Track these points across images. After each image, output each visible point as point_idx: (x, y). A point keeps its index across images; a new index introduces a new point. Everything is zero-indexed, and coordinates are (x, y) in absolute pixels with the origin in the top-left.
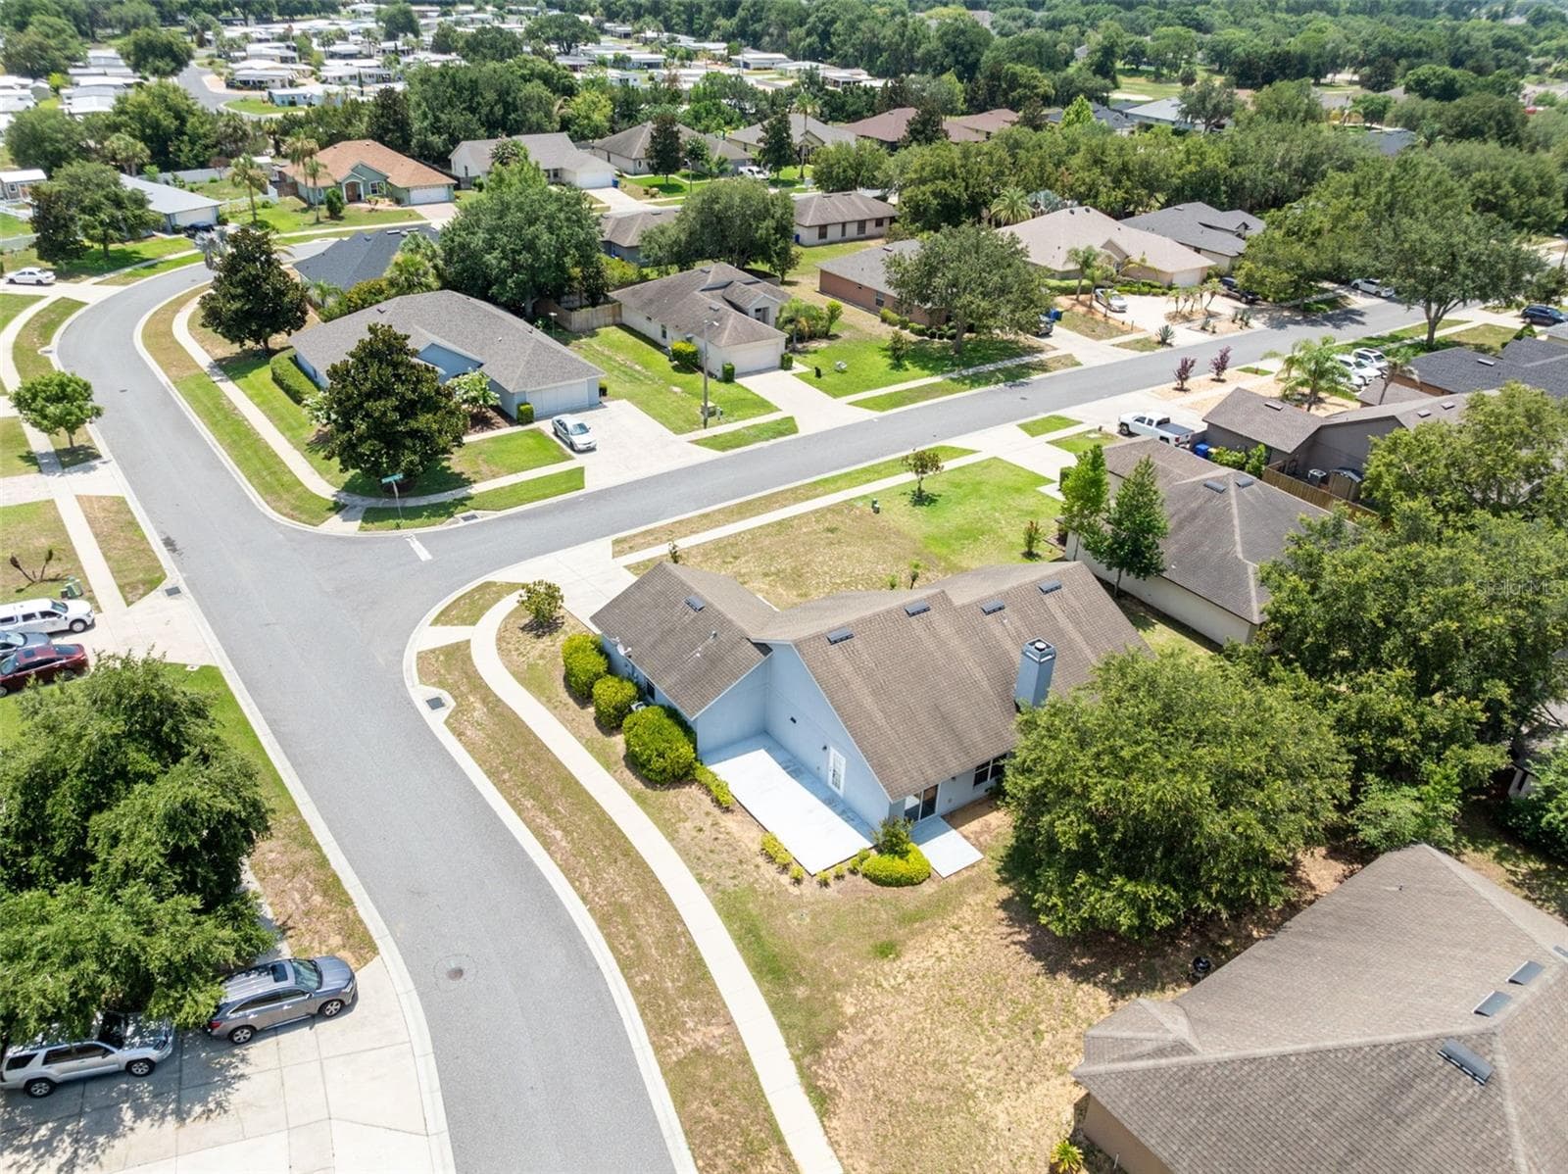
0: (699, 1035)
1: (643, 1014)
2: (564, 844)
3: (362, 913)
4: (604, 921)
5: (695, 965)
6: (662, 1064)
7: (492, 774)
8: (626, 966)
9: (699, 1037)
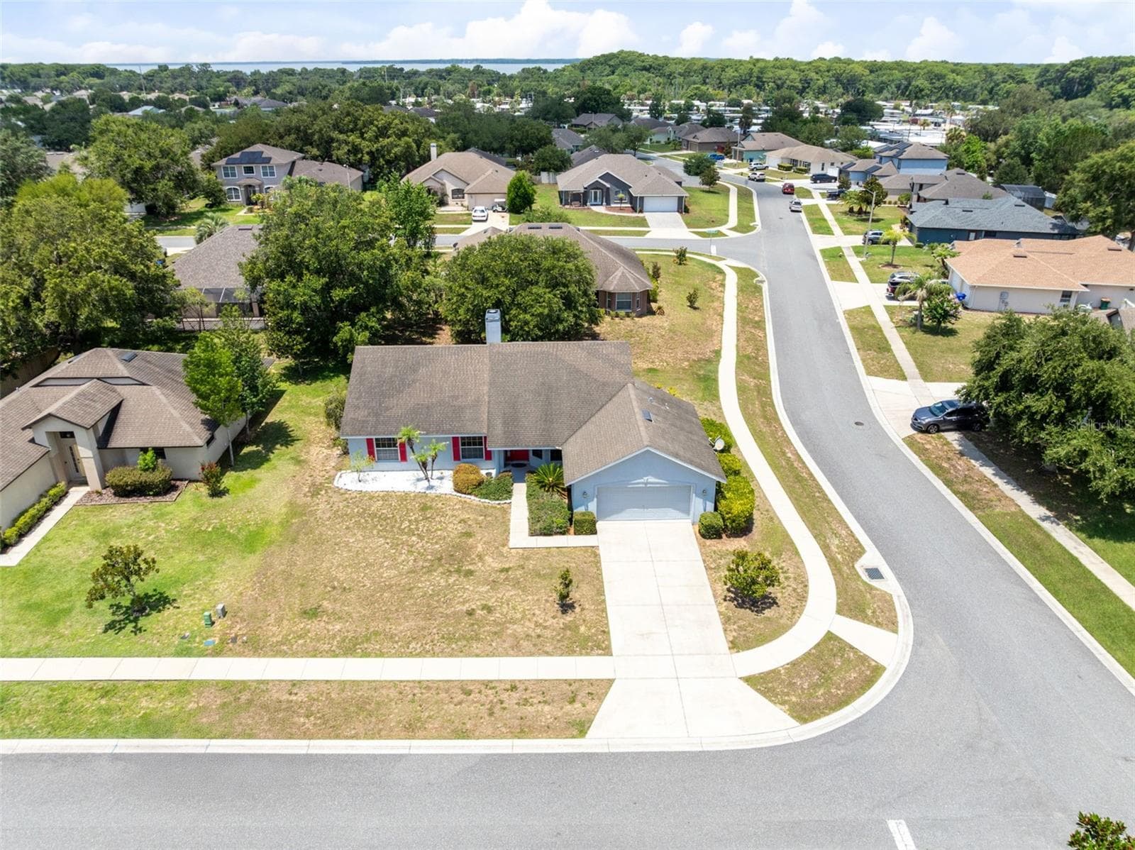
6: (770, 383)
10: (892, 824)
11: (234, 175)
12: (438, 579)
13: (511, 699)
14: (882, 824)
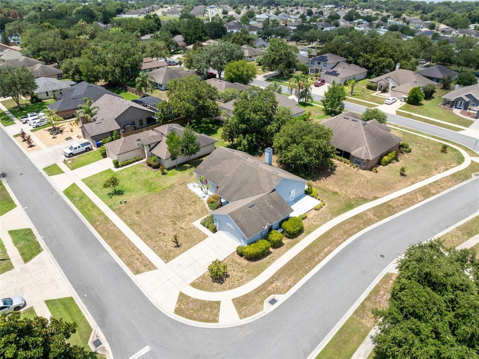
0: (371, 215)
1: (370, 225)
2: (329, 248)
3: (378, 282)
4: (350, 235)
5: (356, 217)
6: (380, 221)
7: (307, 272)
8: (360, 230)
9: (371, 216)
10: (148, 347)
11: (314, 64)
12: (168, 221)
13: (137, 256)
14: (146, 345)
